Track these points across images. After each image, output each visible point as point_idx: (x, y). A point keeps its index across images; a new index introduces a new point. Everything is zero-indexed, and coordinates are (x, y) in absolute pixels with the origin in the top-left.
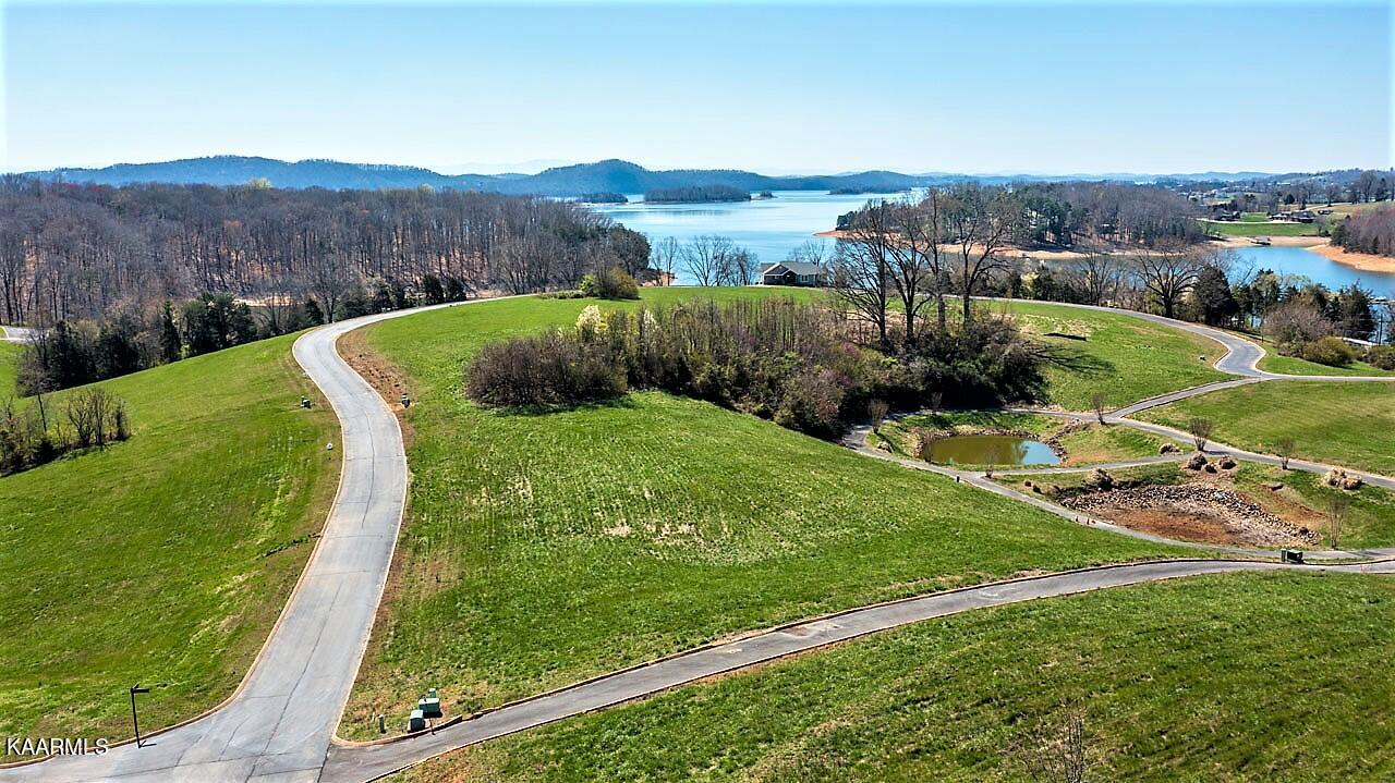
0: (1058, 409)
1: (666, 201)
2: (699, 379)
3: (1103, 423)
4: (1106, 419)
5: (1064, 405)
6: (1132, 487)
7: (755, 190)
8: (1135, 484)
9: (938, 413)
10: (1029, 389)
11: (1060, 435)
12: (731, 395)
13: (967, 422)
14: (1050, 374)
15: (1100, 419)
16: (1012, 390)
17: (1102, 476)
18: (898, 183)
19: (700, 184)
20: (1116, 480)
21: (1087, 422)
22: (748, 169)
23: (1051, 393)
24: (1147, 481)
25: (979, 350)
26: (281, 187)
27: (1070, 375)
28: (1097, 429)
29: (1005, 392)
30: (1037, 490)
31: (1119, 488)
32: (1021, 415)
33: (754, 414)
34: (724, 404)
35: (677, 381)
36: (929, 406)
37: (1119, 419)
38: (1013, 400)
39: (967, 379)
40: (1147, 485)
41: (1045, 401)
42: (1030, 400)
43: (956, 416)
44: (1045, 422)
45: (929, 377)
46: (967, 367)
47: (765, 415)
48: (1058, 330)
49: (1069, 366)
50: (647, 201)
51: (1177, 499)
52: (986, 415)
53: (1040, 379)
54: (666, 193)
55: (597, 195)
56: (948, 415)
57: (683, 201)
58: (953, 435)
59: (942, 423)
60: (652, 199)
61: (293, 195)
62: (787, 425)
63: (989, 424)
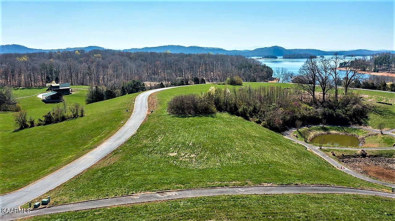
0: (370, 128)
1: (290, 58)
2: (240, 110)
3: (382, 134)
4: (384, 133)
5: (373, 127)
6: (374, 157)
7: (319, 55)
8: (376, 156)
9: (325, 126)
10: (362, 121)
11: (366, 137)
12: (250, 115)
13: (335, 130)
14: (371, 116)
15: (382, 133)
16: (354, 120)
17: (363, 152)
18: (368, 53)
19: (301, 53)
20: (368, 154)
21: (377, 133)
22: (317, 49)
23: (369, 122)
24: (381, 155)
25: (346, 106)
26: (173, 53)
27: (378, 117)
28: (380, 135)
29: (352, 121)
30: (334, 155)
31: (369, 157)
32: (355, 129)
33: (255, 122)
34: (247, 118)
35: (233, 111)
36: (322, 123)
37: (390, 133)
38: (355, 124)
39: (338, 115)
40: (381, 157)
41: (366, 125)
42: (361, 124)
43: (331, 127)
44: (362, 132)
45: (324, 114)
46: (339, 112)
47: (259, 122)
48: (384, 101)
49: (379, 113)
50: (284, 58)
51: (391, 163)
52: (342, 128)
53: (367, 117)
54: (289, 56)
55: (268, 56)
56: (328, 127)
57: (295, 58)
58: (328, 134)
59: (325, 129)
60: (286, 57)
61: (175, 55)
62: (265, 126)
63: (342, 131)
